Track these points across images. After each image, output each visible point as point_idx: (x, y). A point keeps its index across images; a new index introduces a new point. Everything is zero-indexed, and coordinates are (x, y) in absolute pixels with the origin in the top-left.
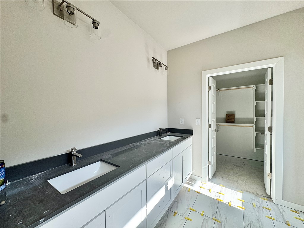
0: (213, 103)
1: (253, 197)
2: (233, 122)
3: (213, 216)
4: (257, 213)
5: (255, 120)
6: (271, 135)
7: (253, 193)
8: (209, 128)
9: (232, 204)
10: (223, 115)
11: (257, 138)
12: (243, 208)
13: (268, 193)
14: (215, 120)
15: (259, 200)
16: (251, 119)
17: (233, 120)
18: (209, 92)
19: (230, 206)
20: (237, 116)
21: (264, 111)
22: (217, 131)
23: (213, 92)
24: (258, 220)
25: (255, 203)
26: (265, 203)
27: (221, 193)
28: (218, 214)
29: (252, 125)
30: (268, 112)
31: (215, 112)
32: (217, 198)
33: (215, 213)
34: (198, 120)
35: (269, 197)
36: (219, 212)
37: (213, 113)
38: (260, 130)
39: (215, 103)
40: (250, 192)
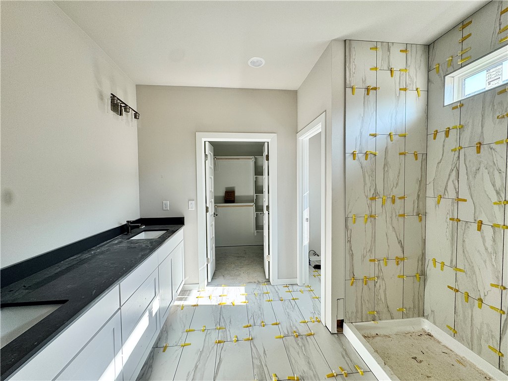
0: (211, 178)
1: (254, 286)
2: (233, 202)
3: (216, 325)
4: (259, 300)
5: (255, 198)
6: (269, 214)
7: (255, 282)
8: (206, 212)
9: (236, 303)
10: (222, 193)
11: (257, 219)
12: (247, 301)
13: (267, 277)
14: (213, 200)
15: (260, 288)
16: (251, 196)
17: (233, 199)
18: (205, 161)
19: (234, 305)
20: (237, 194)
21: (262, 187)
22: (215, 215)
23: (210, 163)
24: (260, 308)
25: (256, 292)
26: (265, 288)
27: (224, 294)
28: (222, 320)
29: (252, 204)
30: (265, 189)
31: (213, 191)
32: (219, 303)
33: (218, 321)
34: (192, 202)
35: (268, 281)
36: (223, 318)
37: (211, 191)
38: (259, 209)
39: (212, 177)
40: (252, 282)
